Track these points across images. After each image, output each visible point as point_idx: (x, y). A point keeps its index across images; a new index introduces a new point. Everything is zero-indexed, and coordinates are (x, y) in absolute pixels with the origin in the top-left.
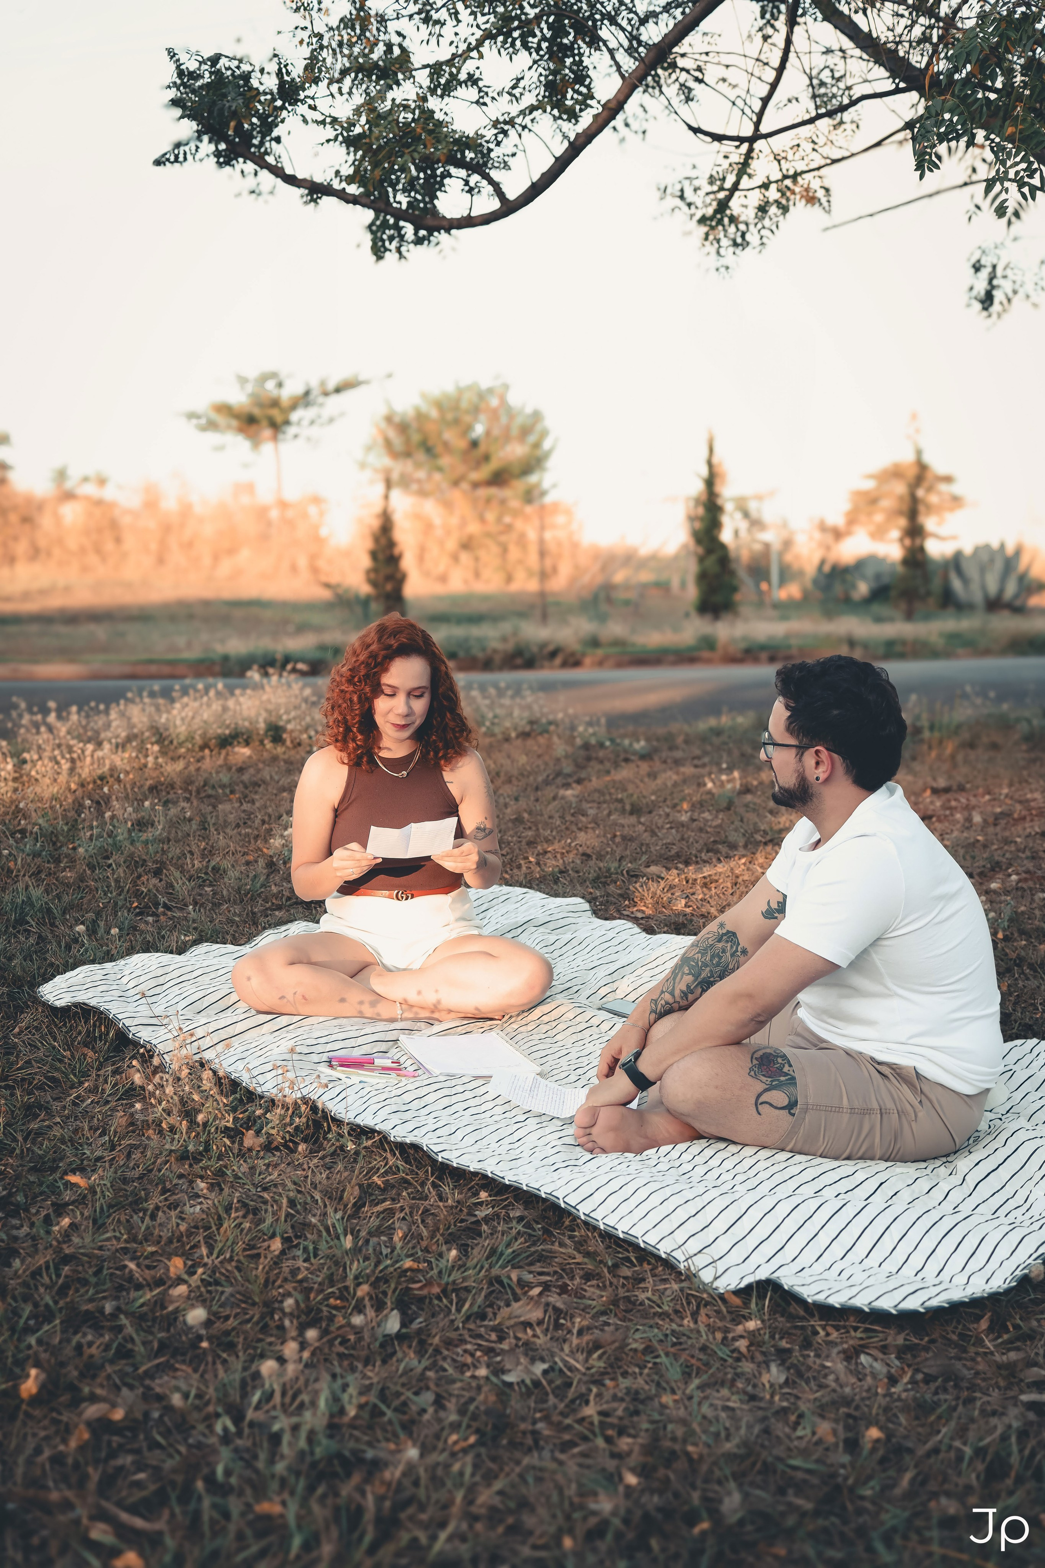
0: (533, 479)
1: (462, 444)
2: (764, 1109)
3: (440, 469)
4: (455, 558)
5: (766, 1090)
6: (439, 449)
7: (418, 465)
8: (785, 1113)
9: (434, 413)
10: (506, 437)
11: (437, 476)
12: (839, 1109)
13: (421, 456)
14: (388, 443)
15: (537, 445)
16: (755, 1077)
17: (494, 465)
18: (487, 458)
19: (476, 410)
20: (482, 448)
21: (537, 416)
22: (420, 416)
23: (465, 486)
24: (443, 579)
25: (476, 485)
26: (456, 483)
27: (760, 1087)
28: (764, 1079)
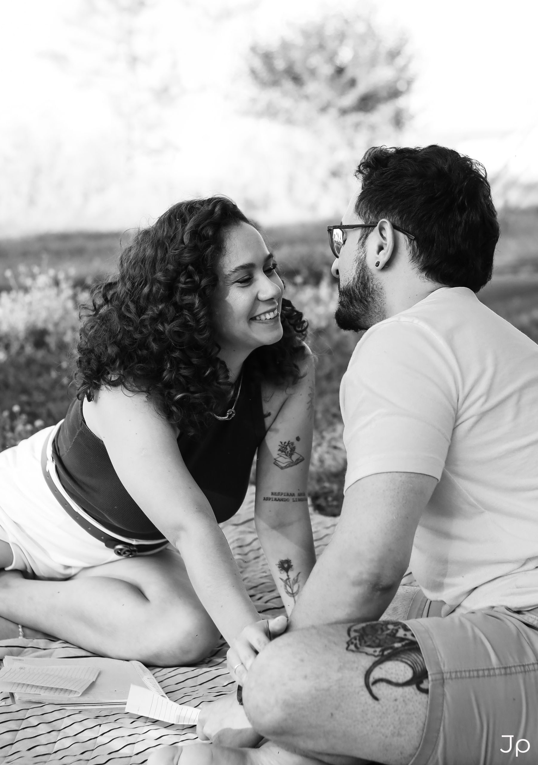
0: (401, 102)
1: (327, 70)
2: (380, 689)
3: (307, 97)
4: (325, 186)
5: (376, 664)
6: (305, 77)
7: (285, 94)
8: (411, 690)
9: (299, 40)
10: (373, 62)
11: (304, 105)
12: (489, 671)
13: (288, 85)
14: (253, 72)
15: (403, 69)
16: (358, 650)
17: (361, 89)
18: (353, 83)
19: (342, 37)
20: (349, 74)
21: (403, 41)
22: (286, 46)
23: (333, 112)
24: (313, 207)
25: (344, 112)
26: (324, 109)
27: (366, 661)
28: (370, 650)
